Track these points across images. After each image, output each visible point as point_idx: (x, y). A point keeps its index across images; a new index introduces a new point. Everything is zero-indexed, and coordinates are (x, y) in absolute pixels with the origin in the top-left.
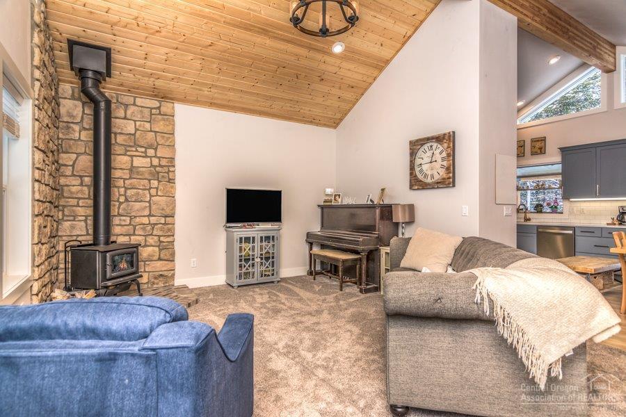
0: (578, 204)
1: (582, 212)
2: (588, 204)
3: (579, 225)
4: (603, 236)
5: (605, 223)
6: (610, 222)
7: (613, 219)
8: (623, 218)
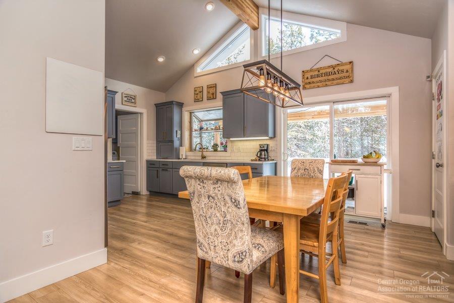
0: (236, 143)
5: (250, 159)
8: (261, 154)
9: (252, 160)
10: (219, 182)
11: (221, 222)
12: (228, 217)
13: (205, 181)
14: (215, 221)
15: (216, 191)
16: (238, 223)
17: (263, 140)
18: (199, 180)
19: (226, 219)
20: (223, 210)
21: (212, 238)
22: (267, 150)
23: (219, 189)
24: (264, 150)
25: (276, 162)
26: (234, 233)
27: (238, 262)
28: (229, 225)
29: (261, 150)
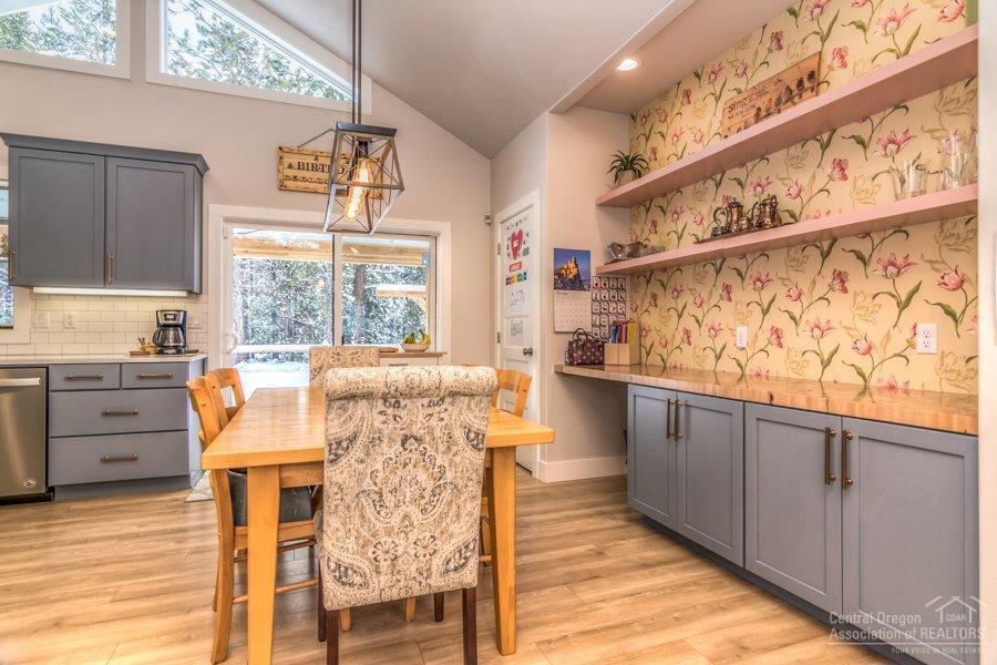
0: (57, 304)
1: (68, 325)
2: (82, 305)
3: (58, 359)
4: (124, 386)
5: (127, 351)
6: (137, 347)
7: (142, 341)
8: (165, 338)
9: (132, 354)
10: (448, 400)
11: (427, 494)
12: (449, 475)
13: (403, 403)
14: (408, 495)
15: (434, 422)
16: (470, 483)
17: (168, 299)
18: (385, 401)
19: (442, 481)
20: (439, 463)
21: (390, 540)
22: (182, 327)
23: (442, 415)
24: (176, 326)
25: (204, 356)
26: (454, 507)
27: (456, 569)
28: (446, 495)
29: (167, 326)
